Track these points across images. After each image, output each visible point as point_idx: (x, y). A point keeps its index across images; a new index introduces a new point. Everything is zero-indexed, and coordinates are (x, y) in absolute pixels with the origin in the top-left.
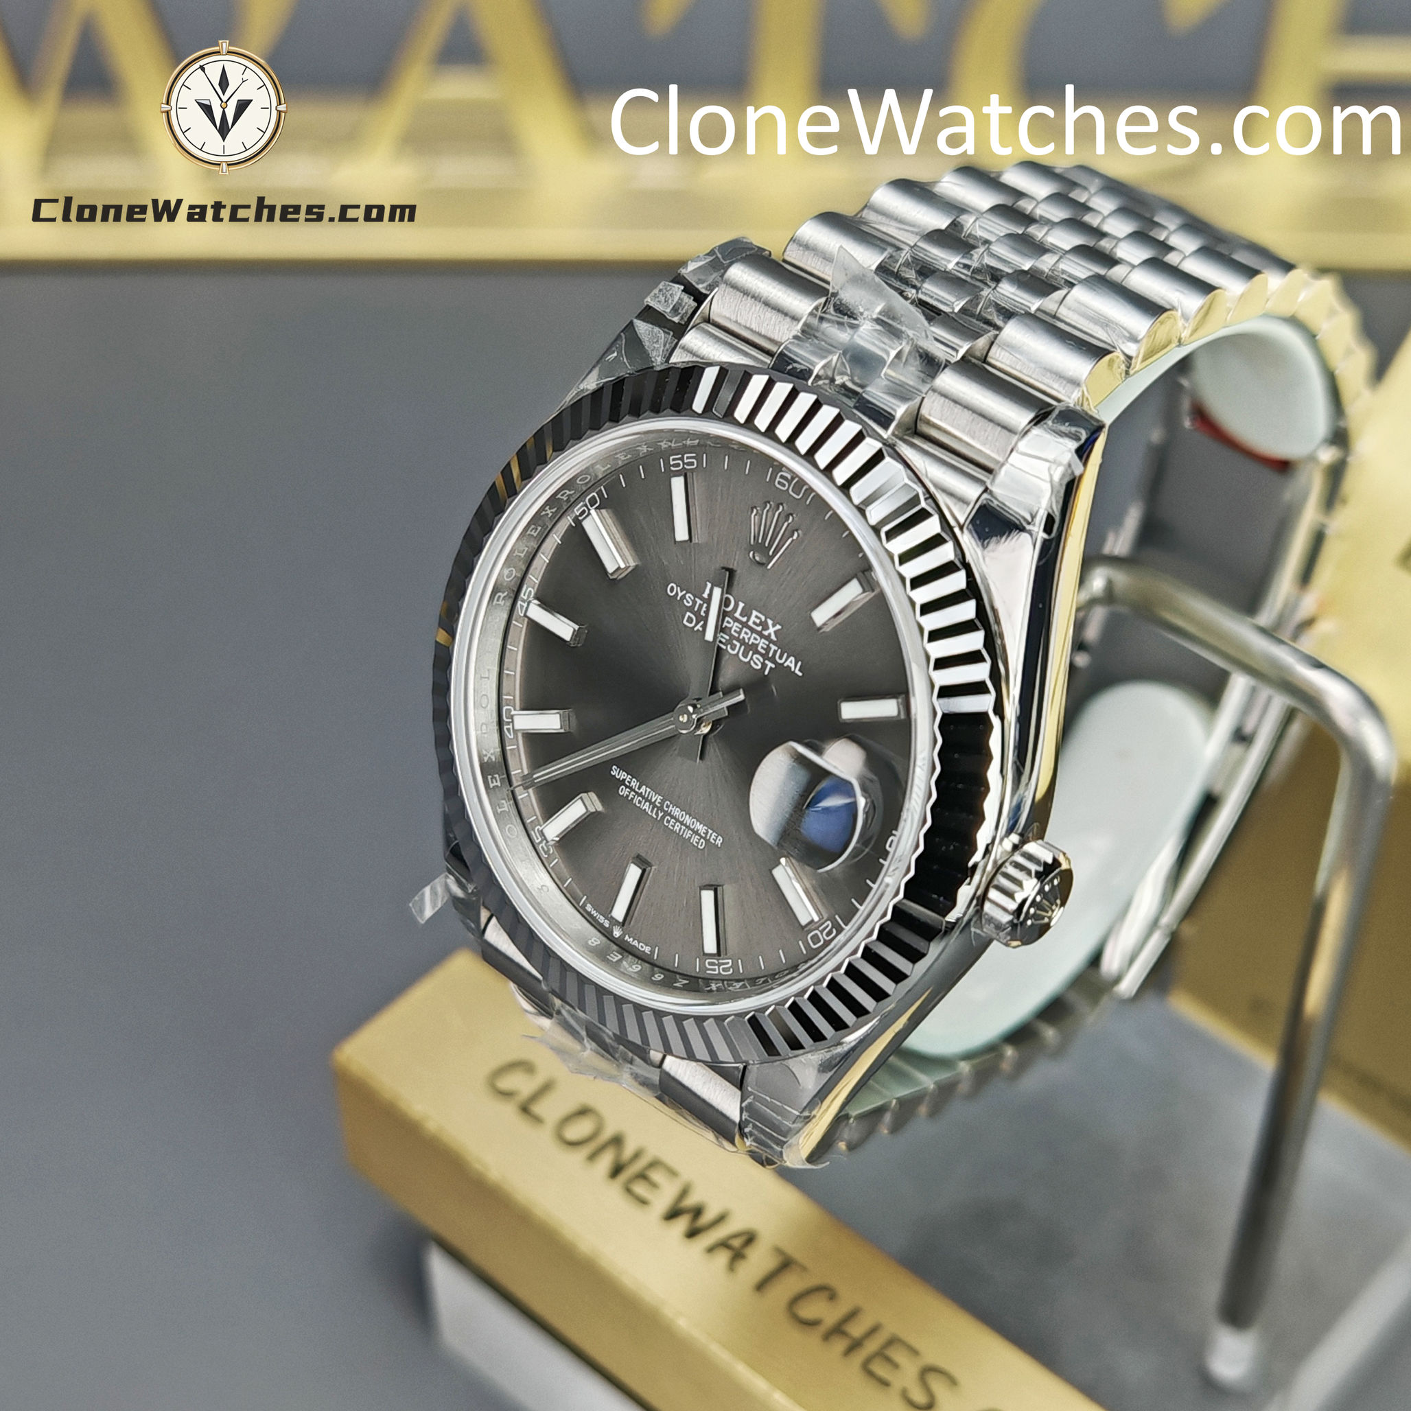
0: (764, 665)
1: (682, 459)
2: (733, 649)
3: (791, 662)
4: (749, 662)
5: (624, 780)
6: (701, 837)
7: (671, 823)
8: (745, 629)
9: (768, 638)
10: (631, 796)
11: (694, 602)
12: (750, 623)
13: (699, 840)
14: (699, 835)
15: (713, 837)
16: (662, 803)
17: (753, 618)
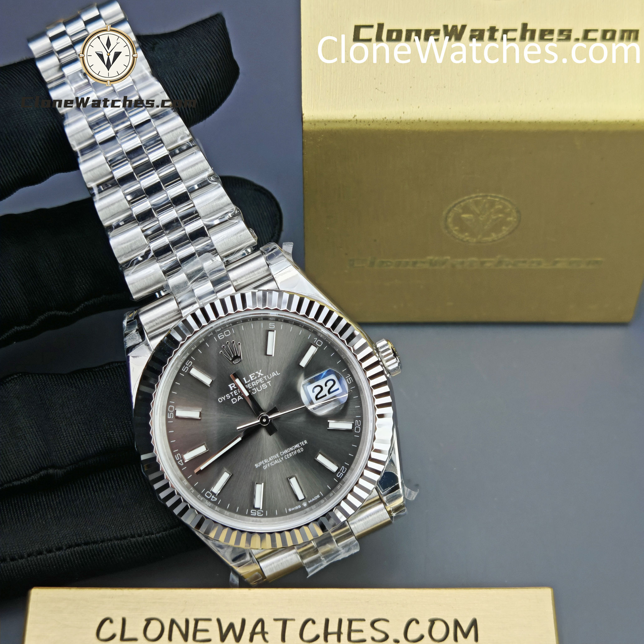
0: (268, 385)
1: (186, 366)
2: (255, 392)
3: (274, 374)
4: (262, 389)
5: (262, 464)
6: (300, 448)
7: (288, 456)
8: (252, 383)
9: (261, 377)
10: (269, 465)
11: (230, 395)
12: (252, 379)
13: (300, 449)
14: (299, 448)
15: (303, 443)
16: (279, 454)
17: (251, 378)
